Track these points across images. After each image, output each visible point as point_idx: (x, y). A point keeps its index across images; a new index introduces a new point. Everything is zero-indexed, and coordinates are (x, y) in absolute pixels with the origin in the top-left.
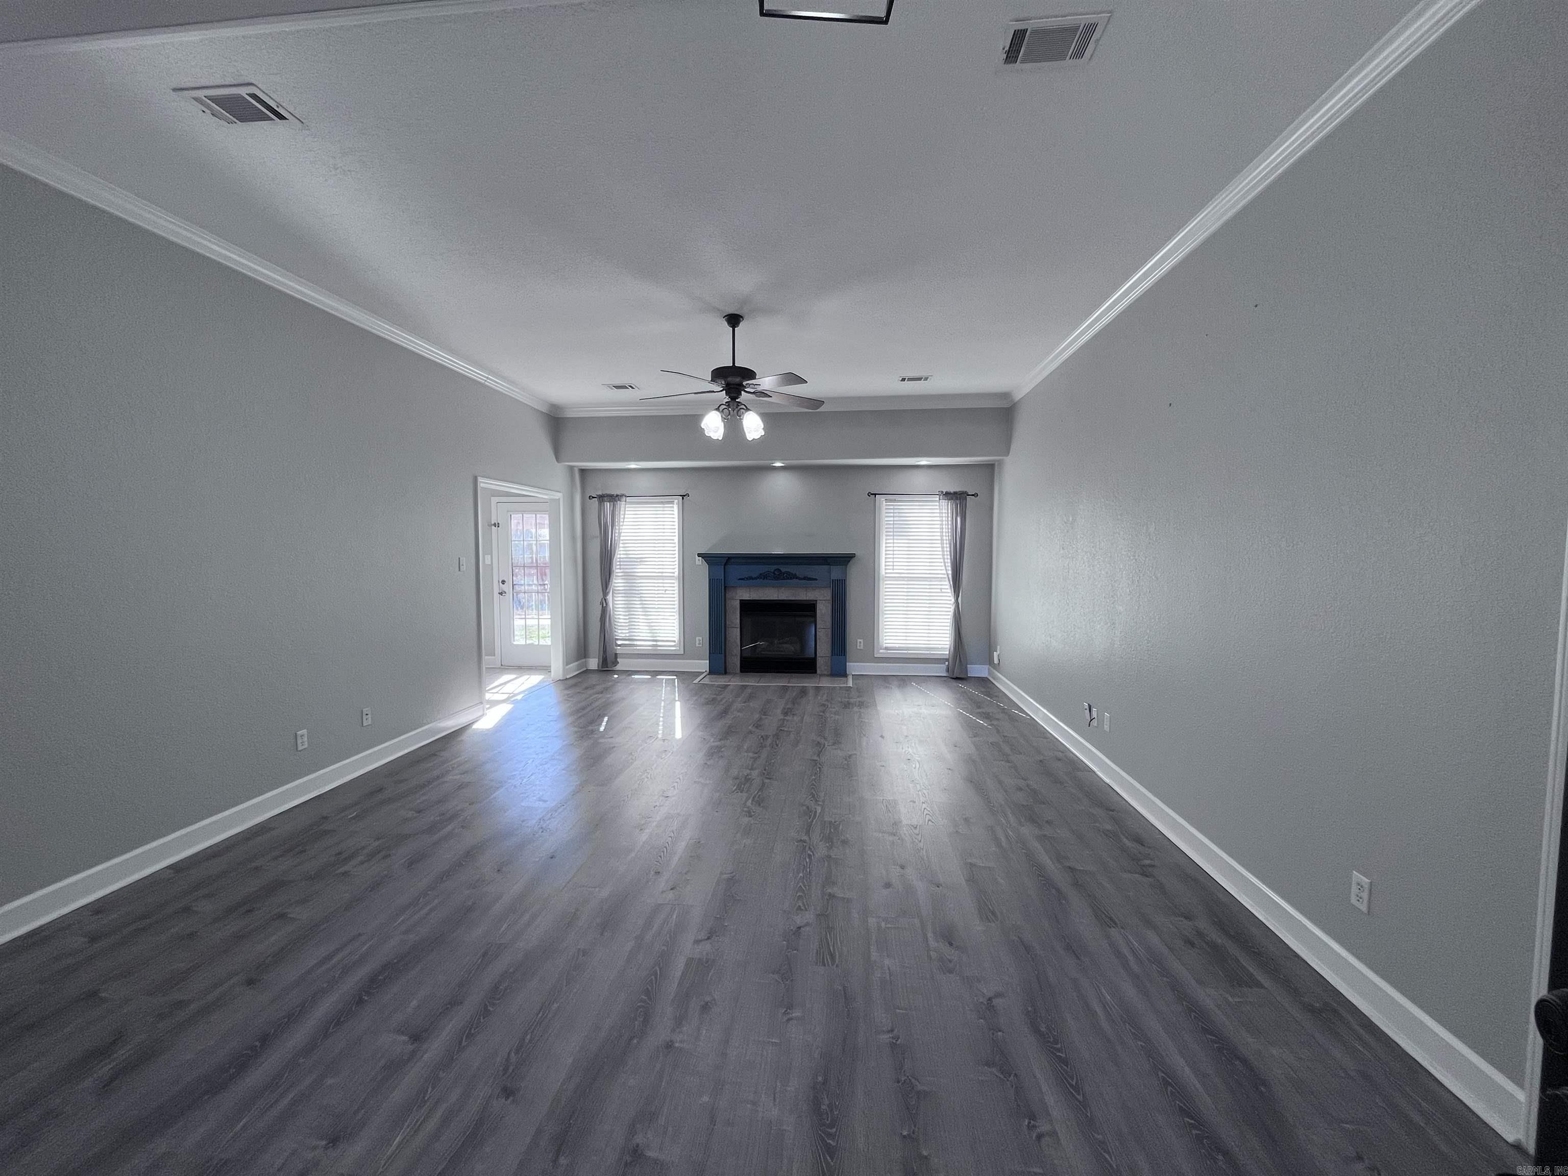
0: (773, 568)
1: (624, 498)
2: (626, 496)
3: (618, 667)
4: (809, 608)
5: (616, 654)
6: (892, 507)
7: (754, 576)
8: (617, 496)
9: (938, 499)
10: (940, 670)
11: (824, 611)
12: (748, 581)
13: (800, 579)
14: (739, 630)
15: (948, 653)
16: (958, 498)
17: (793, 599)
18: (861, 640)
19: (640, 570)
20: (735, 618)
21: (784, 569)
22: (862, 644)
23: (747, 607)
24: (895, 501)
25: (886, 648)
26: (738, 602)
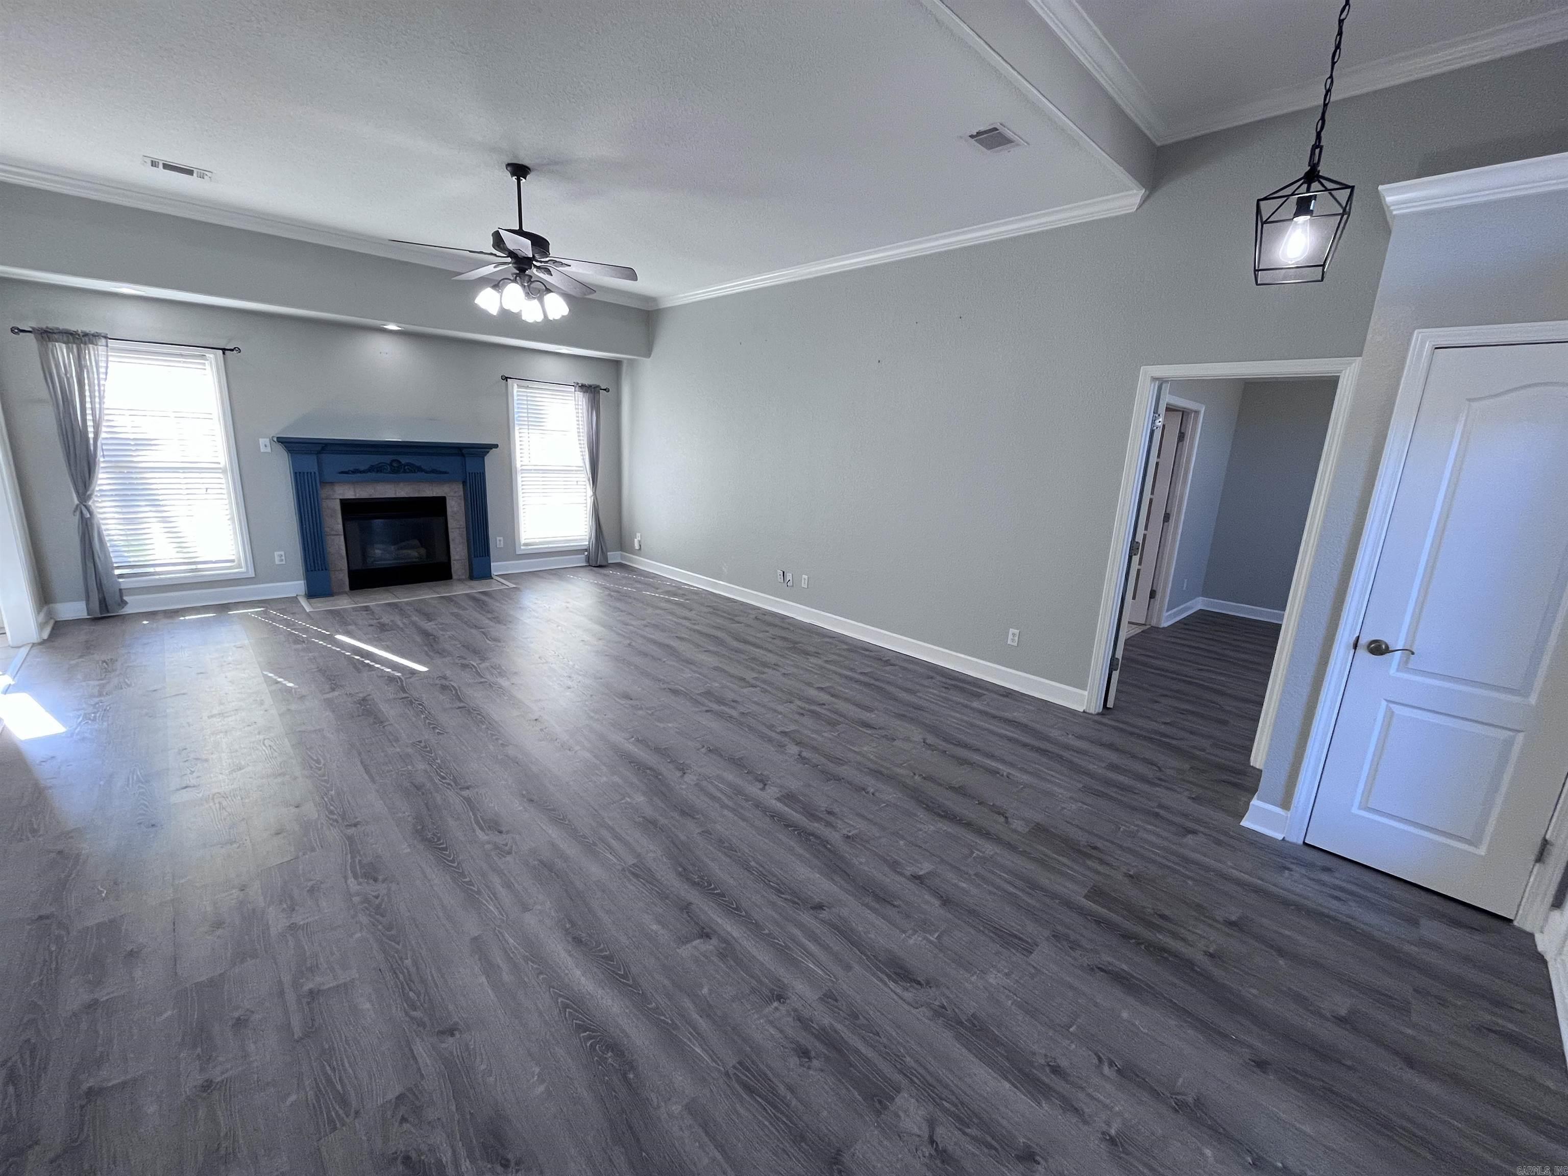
0: (387, 459)
1: (103, 340)
2: (106, 337)
3: (128, 610)
4: (438, 505)
5: (120, 590)
6: (525, 394)
7: (362, 468)
8: (86, 335)
9: (573, 390)
10: (580, 560)
11: (455, 508)
12: (352, 474)
13: (427, 472)
14: (342, 538)
15: (587, 543)
16: (591, 391)
17: (416, 495)
18: (502, 538)
19: (147, 458)
20: (335, 523)
21: (404, 460)
22: (502, 542)
23: (350, 508)
24: (528, 387)
25: (526, 545)
26: (338, 502)
